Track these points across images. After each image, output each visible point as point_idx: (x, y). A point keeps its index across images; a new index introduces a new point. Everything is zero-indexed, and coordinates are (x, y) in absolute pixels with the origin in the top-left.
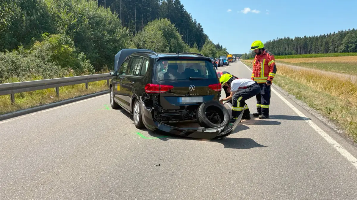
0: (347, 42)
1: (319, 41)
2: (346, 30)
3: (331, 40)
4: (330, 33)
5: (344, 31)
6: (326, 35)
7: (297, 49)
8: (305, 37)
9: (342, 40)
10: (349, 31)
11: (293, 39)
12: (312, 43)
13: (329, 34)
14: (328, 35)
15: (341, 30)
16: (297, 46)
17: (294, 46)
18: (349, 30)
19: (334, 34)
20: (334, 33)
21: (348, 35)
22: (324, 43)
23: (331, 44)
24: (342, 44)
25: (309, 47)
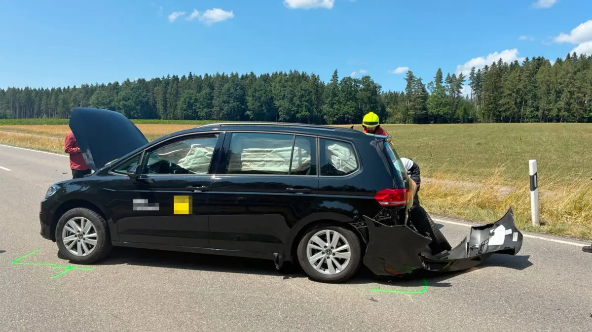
0: (96, 102)
1: (53, 98)
2: (92, 84)
3: (72, 98)
4: (69, 87)
5: (90, 85)
6: (62, 88)
7: (14, 108)
8: (27, 89)
9: (88, 99)
10: (97, 86)
11: (5, 91)
12: (41, 100)
13: (66, 88)
14: (64, 89)
15: (84, 84)
16: (14, 103)
17: (8, 103)
18: (97, 84)
19: (75, 89)
20: (75, 86)
21: (96, 92)
22: (60, 101)
23: (72, 104)
24: (90, 105)
25: (36, 107)
